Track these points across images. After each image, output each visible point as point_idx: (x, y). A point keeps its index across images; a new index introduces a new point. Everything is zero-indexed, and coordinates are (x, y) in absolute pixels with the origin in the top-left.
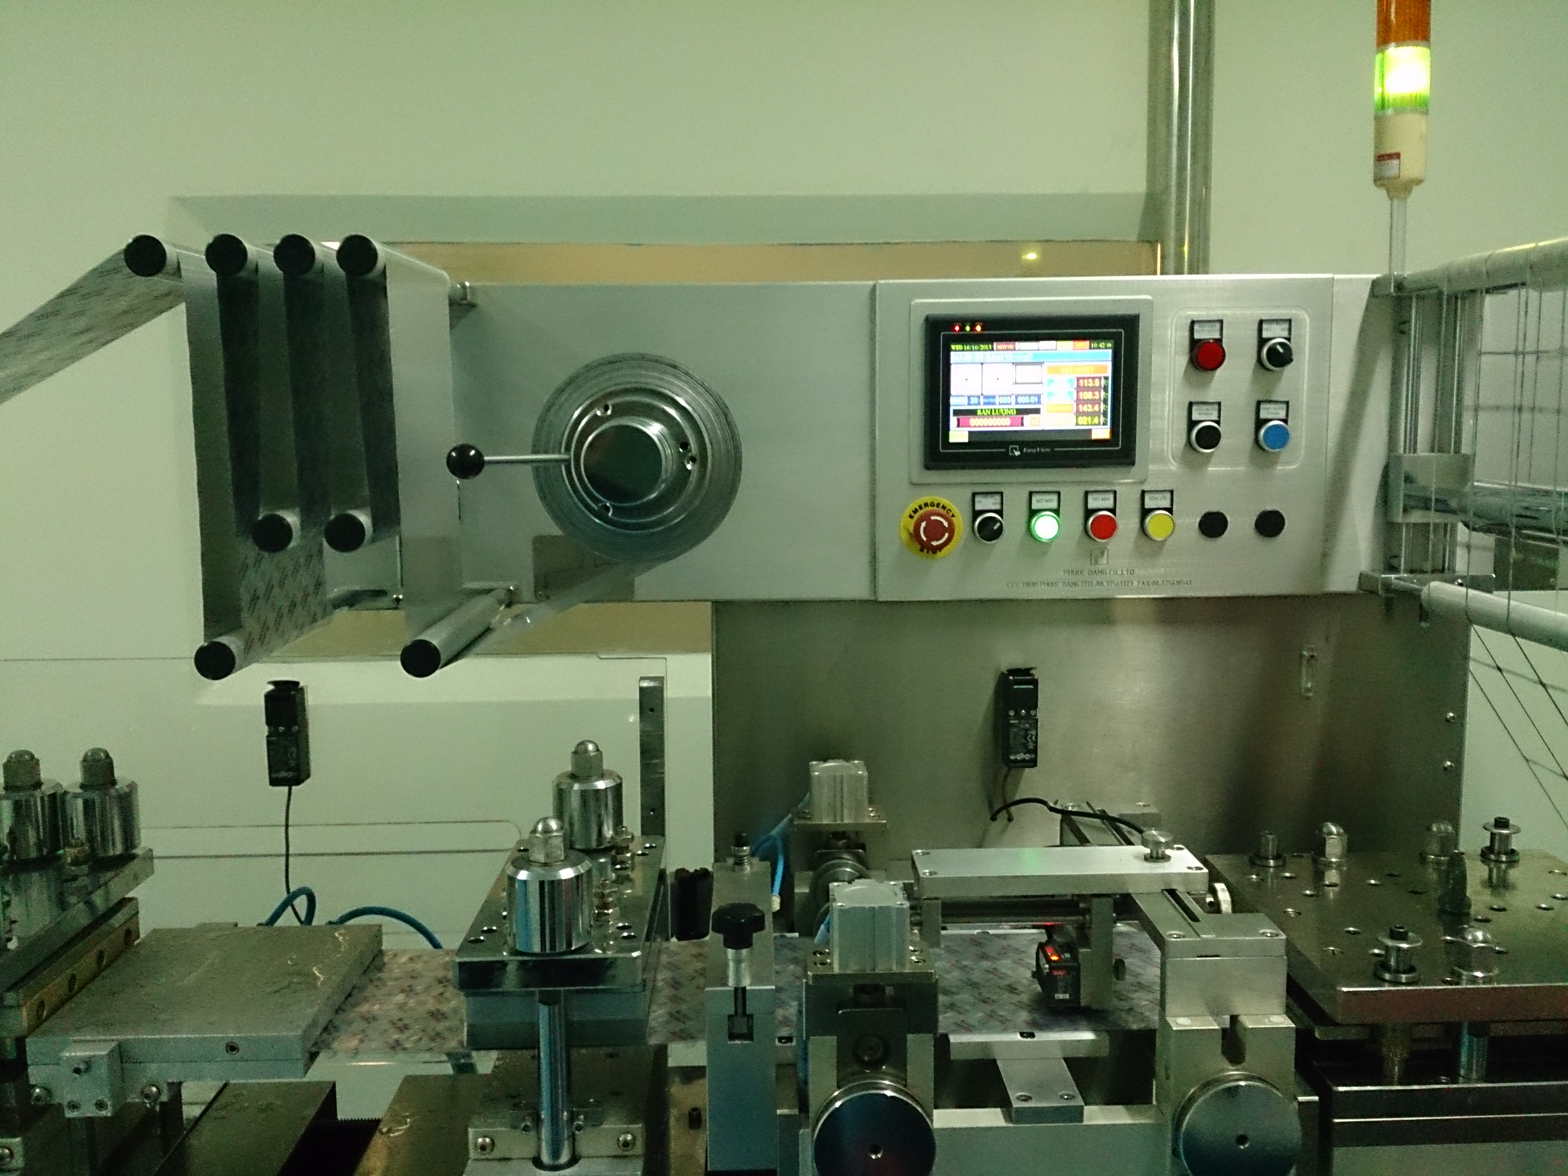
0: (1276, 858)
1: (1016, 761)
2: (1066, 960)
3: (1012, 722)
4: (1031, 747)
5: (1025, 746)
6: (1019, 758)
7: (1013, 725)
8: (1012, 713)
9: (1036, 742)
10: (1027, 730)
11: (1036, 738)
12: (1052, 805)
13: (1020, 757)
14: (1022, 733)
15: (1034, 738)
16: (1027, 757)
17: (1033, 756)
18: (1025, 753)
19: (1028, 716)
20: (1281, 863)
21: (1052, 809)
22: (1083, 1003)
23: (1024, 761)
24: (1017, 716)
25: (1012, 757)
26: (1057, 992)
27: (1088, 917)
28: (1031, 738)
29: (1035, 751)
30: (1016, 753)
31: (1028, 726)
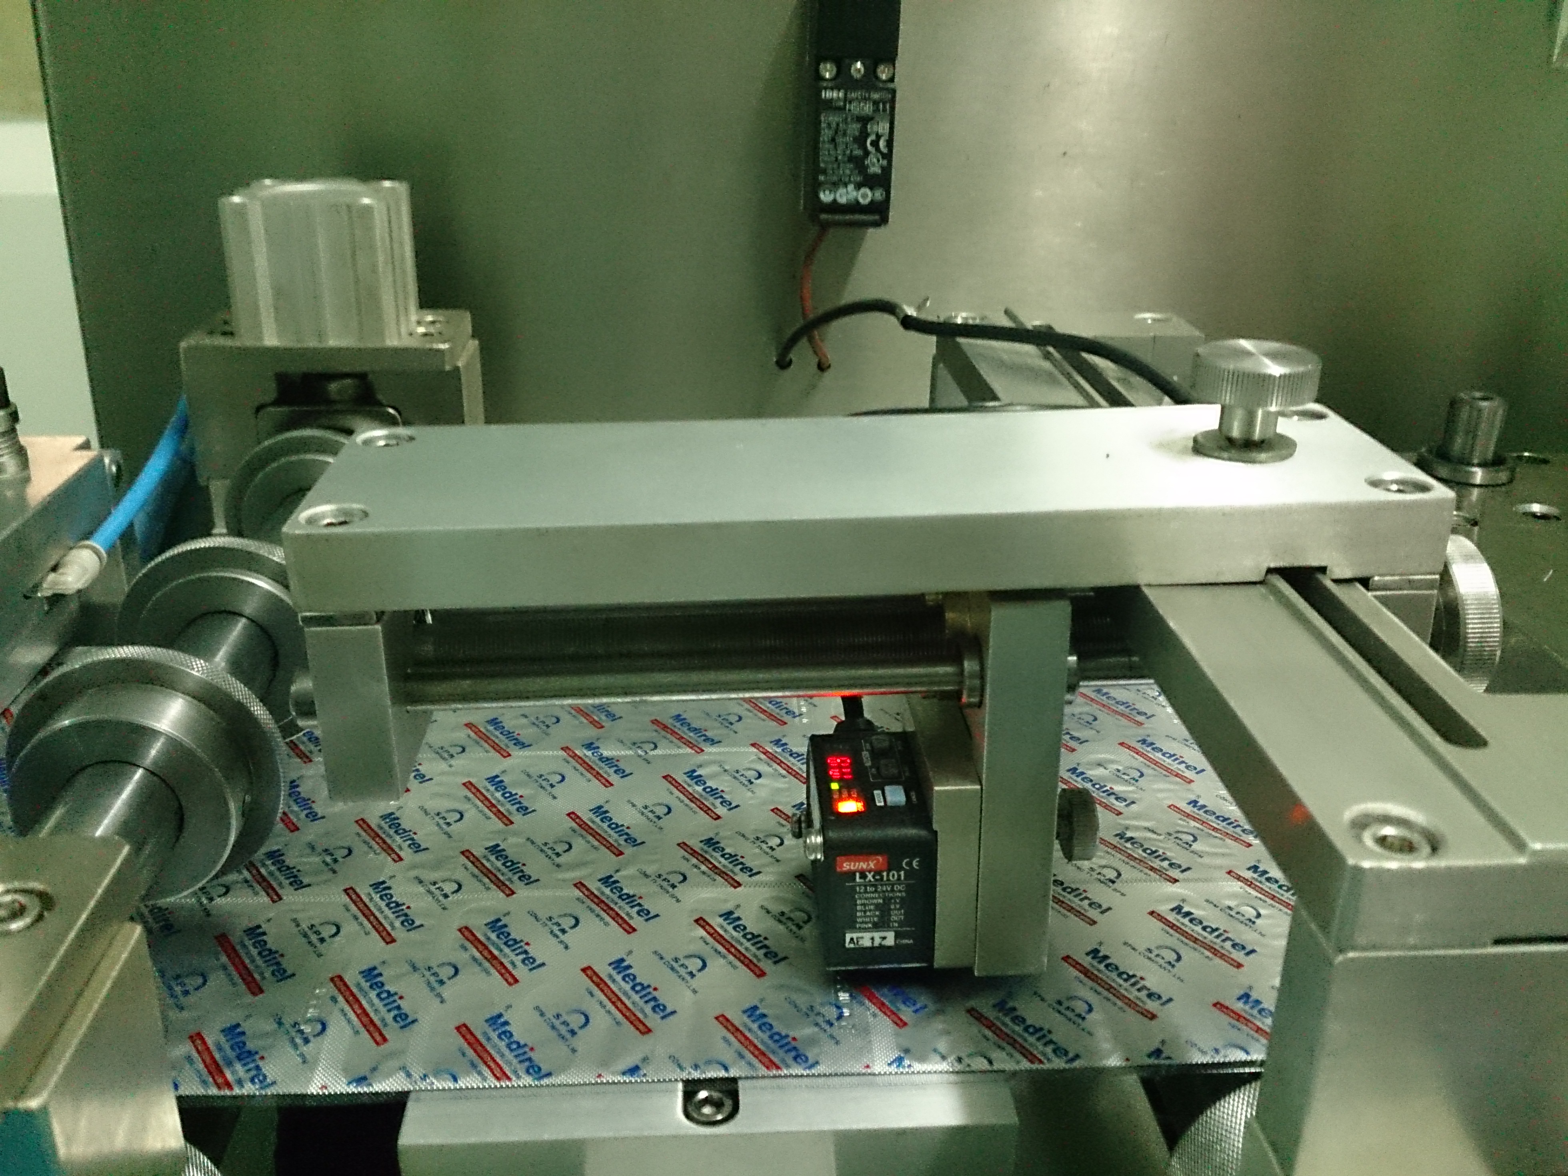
0: (1494, 463)
1: (834, 207)
2: (889, 814)
3: (827, 94)
4: (874, 166)
5: (859, 164)
6: (843, 200)
7: (829, 105)
8: (828, 71)
9: (888, 156)
10: (864, 120)
11: (890, 143)
12: (911, 312)
13: (845, 195)
14: (854, 128)
15: (882, 144)
16: (865, 196)
17: (879, 195)
18: (858, 186)
19: (870, 80)
20: (1503, 476)
21: (908, 323)
22: (941, 959)
23: (854, 207)
24: (843, 80)
25: (826, 197)
26: (853, 927)
27: (969, 665)
28: (875, 144)
29: (883, 181)
30: (835, 186)
31: (868, 109)
